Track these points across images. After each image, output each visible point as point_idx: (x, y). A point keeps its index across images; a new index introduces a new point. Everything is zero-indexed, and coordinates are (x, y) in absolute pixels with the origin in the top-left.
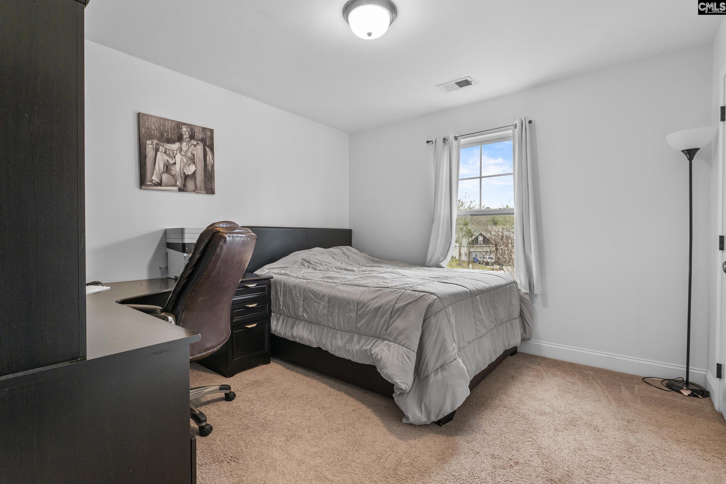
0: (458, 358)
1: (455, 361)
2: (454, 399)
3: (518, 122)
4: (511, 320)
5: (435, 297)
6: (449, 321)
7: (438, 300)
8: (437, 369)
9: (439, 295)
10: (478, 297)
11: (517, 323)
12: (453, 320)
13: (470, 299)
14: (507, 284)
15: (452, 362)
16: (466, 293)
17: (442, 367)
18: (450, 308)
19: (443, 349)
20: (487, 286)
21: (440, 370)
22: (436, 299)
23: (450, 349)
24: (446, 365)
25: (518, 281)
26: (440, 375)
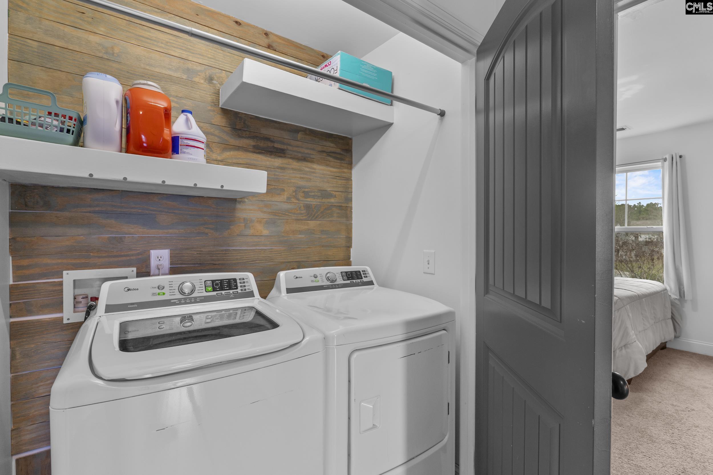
0: (637, 341)
1: (635, 343)
2: (636, 368)
3: (668, 156)
4: (665, 319)
5: (617, 298)
6: (628, 315)
7: (619, 300)
8: (621, 347)
9: (619, 297)
10: (644, 300)
11: (670, 322)
12: (630, 315)
13: (639, 300)
14: (662, 291)
15: (633, 343)
16: (635, 296)
17: (625, 346)
18: (628, 306)
19: (626, 334)
20: (648, 291)
21: (623, 348)
22: (617, 300)
23: (631, 334)
24: (628, 345)
25: (668, 288)
26: (624, 351)
